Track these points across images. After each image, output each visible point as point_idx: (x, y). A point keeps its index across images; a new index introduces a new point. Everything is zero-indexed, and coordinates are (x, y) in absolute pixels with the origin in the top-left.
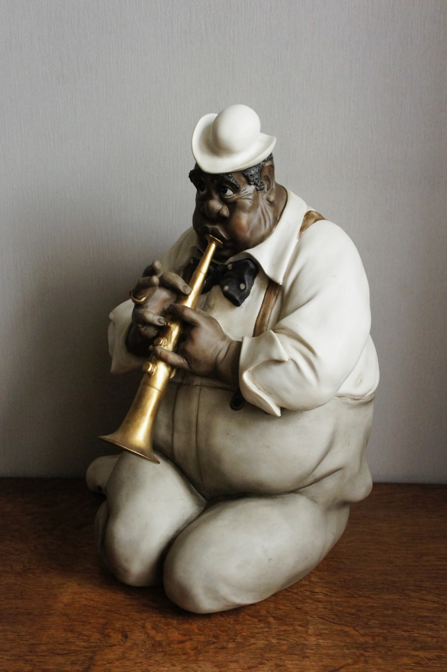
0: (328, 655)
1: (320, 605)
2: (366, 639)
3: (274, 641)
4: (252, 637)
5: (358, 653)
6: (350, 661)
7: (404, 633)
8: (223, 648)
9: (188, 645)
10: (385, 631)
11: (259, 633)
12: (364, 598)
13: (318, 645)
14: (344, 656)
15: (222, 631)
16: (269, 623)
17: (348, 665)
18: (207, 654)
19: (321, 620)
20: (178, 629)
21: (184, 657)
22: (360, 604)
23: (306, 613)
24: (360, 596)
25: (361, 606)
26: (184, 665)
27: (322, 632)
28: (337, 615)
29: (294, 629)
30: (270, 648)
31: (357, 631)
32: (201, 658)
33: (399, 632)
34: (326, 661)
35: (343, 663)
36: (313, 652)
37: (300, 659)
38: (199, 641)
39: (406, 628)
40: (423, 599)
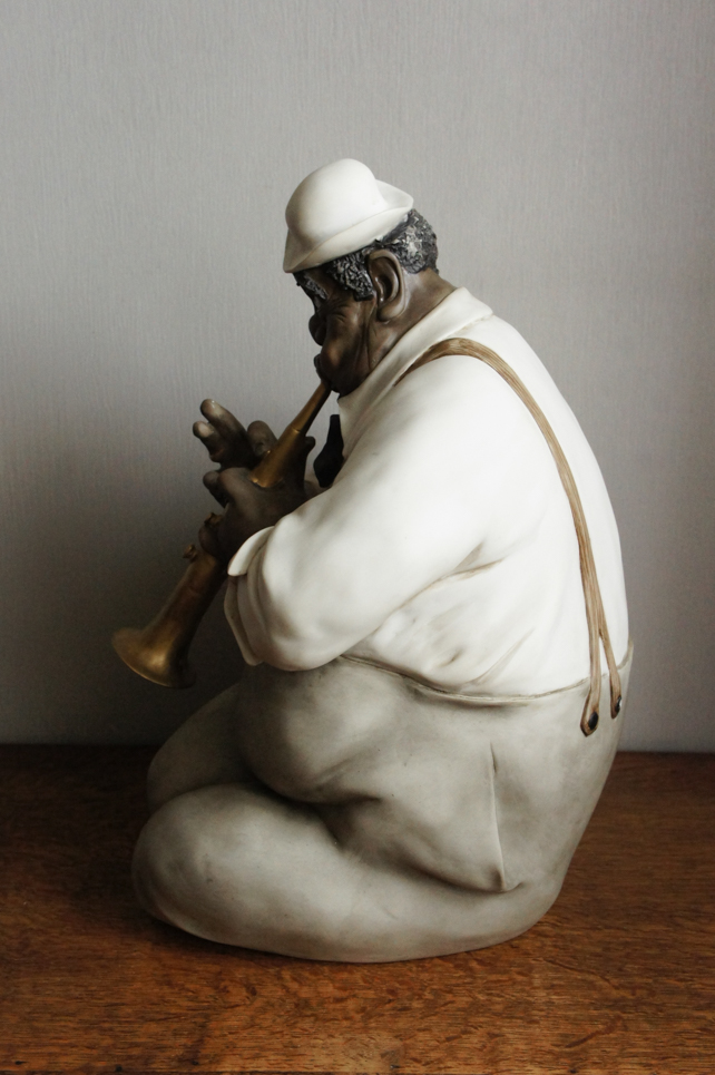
0: (566, 1018)
1: (548, 942)
2: (622, 993)
3: (481, 997)
4: (450, 992)
5: (612, 1014)
6: (601, 1027)
7: (678, 984)
8: (405, 1009)
9: (351, 1005)
10: (650, 981)
11: (458, 985)
12: (612, 931)
13: (550, 1003)
14: (592, 1020)
15: (401, 983)
16: (471, 969)
17: (598, 1033)
18: (380, 1019)
19: (550, 965)
20: (332, 981)
21: (345, 1023)
22: (608, 939)
23: (527, 954)
24: (607, 927)
25: (610, 943)
26: (349, 1036)
27: (555, 982)
28: (574, 957)
29: (510, 979)
30: (475, 1008)
31: (607, 980)
32: (373, 1025)
33: (672, 982)
34: (565, 1028)
35: (591, 1030)
36: (543, 1013)
37: (525, 1024)
38: (366, 999)
39: (681, 976)
40: (702, 931)
